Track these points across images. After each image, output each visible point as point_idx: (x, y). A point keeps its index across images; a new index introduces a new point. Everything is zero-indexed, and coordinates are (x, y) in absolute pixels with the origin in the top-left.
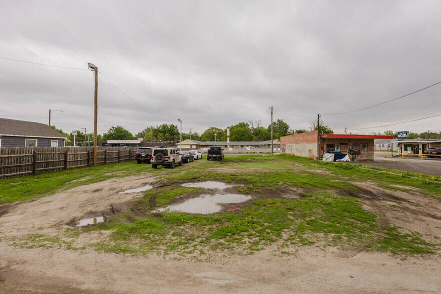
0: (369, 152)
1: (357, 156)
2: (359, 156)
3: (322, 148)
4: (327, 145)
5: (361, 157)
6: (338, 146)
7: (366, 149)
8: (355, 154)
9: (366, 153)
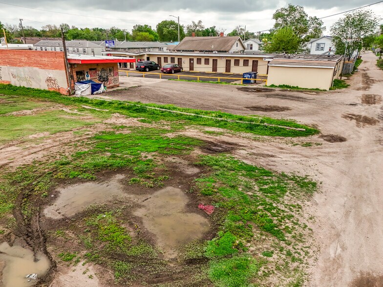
0: (115, 77)
1: (106, 83)
2: (108, 83)
3: (72, 77)
4: (77, 72)
5: (109, 84)
6: (87, 73)
7: (112, 74)
8: (104, 80)
9: (113, 78)
